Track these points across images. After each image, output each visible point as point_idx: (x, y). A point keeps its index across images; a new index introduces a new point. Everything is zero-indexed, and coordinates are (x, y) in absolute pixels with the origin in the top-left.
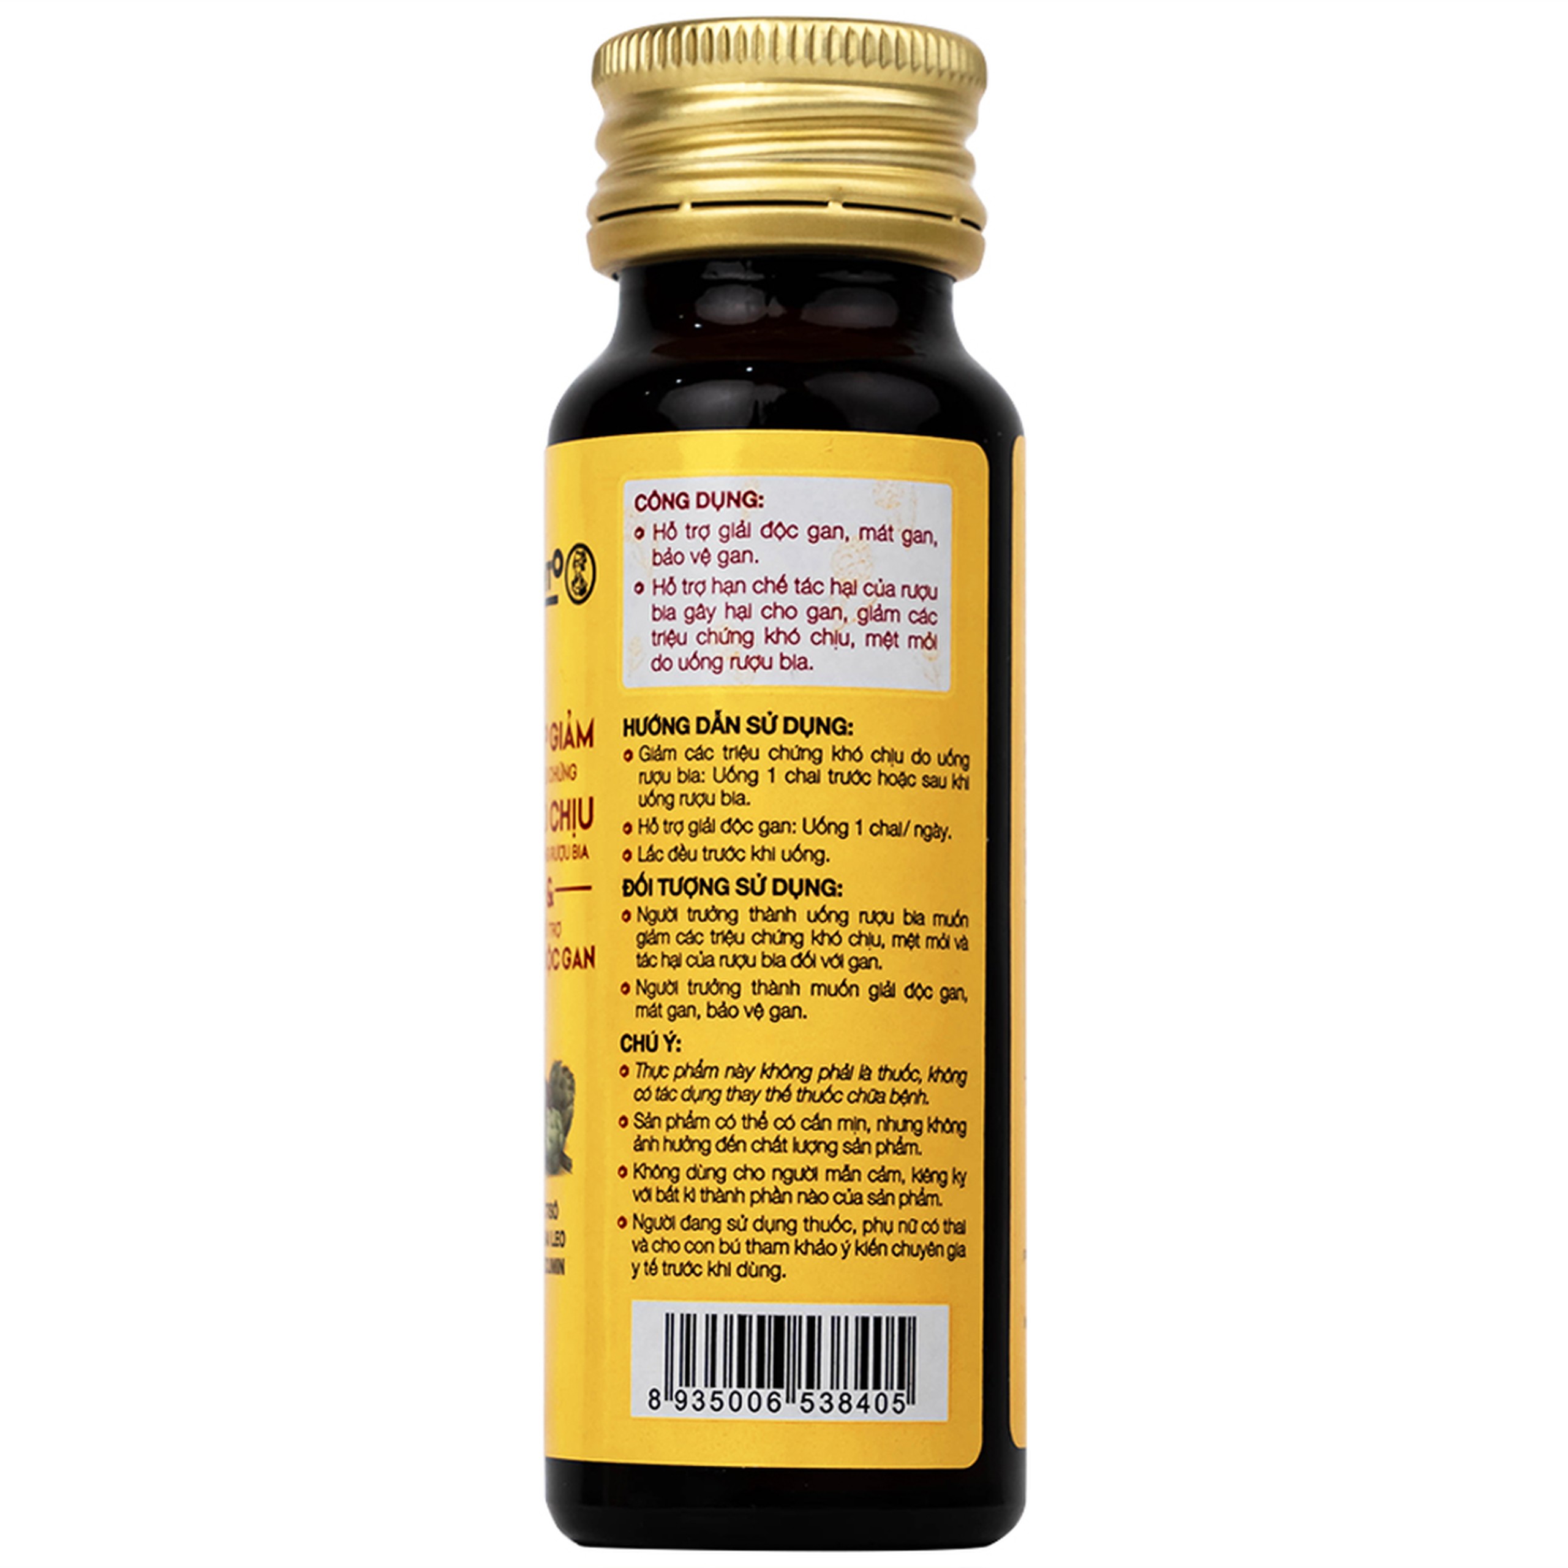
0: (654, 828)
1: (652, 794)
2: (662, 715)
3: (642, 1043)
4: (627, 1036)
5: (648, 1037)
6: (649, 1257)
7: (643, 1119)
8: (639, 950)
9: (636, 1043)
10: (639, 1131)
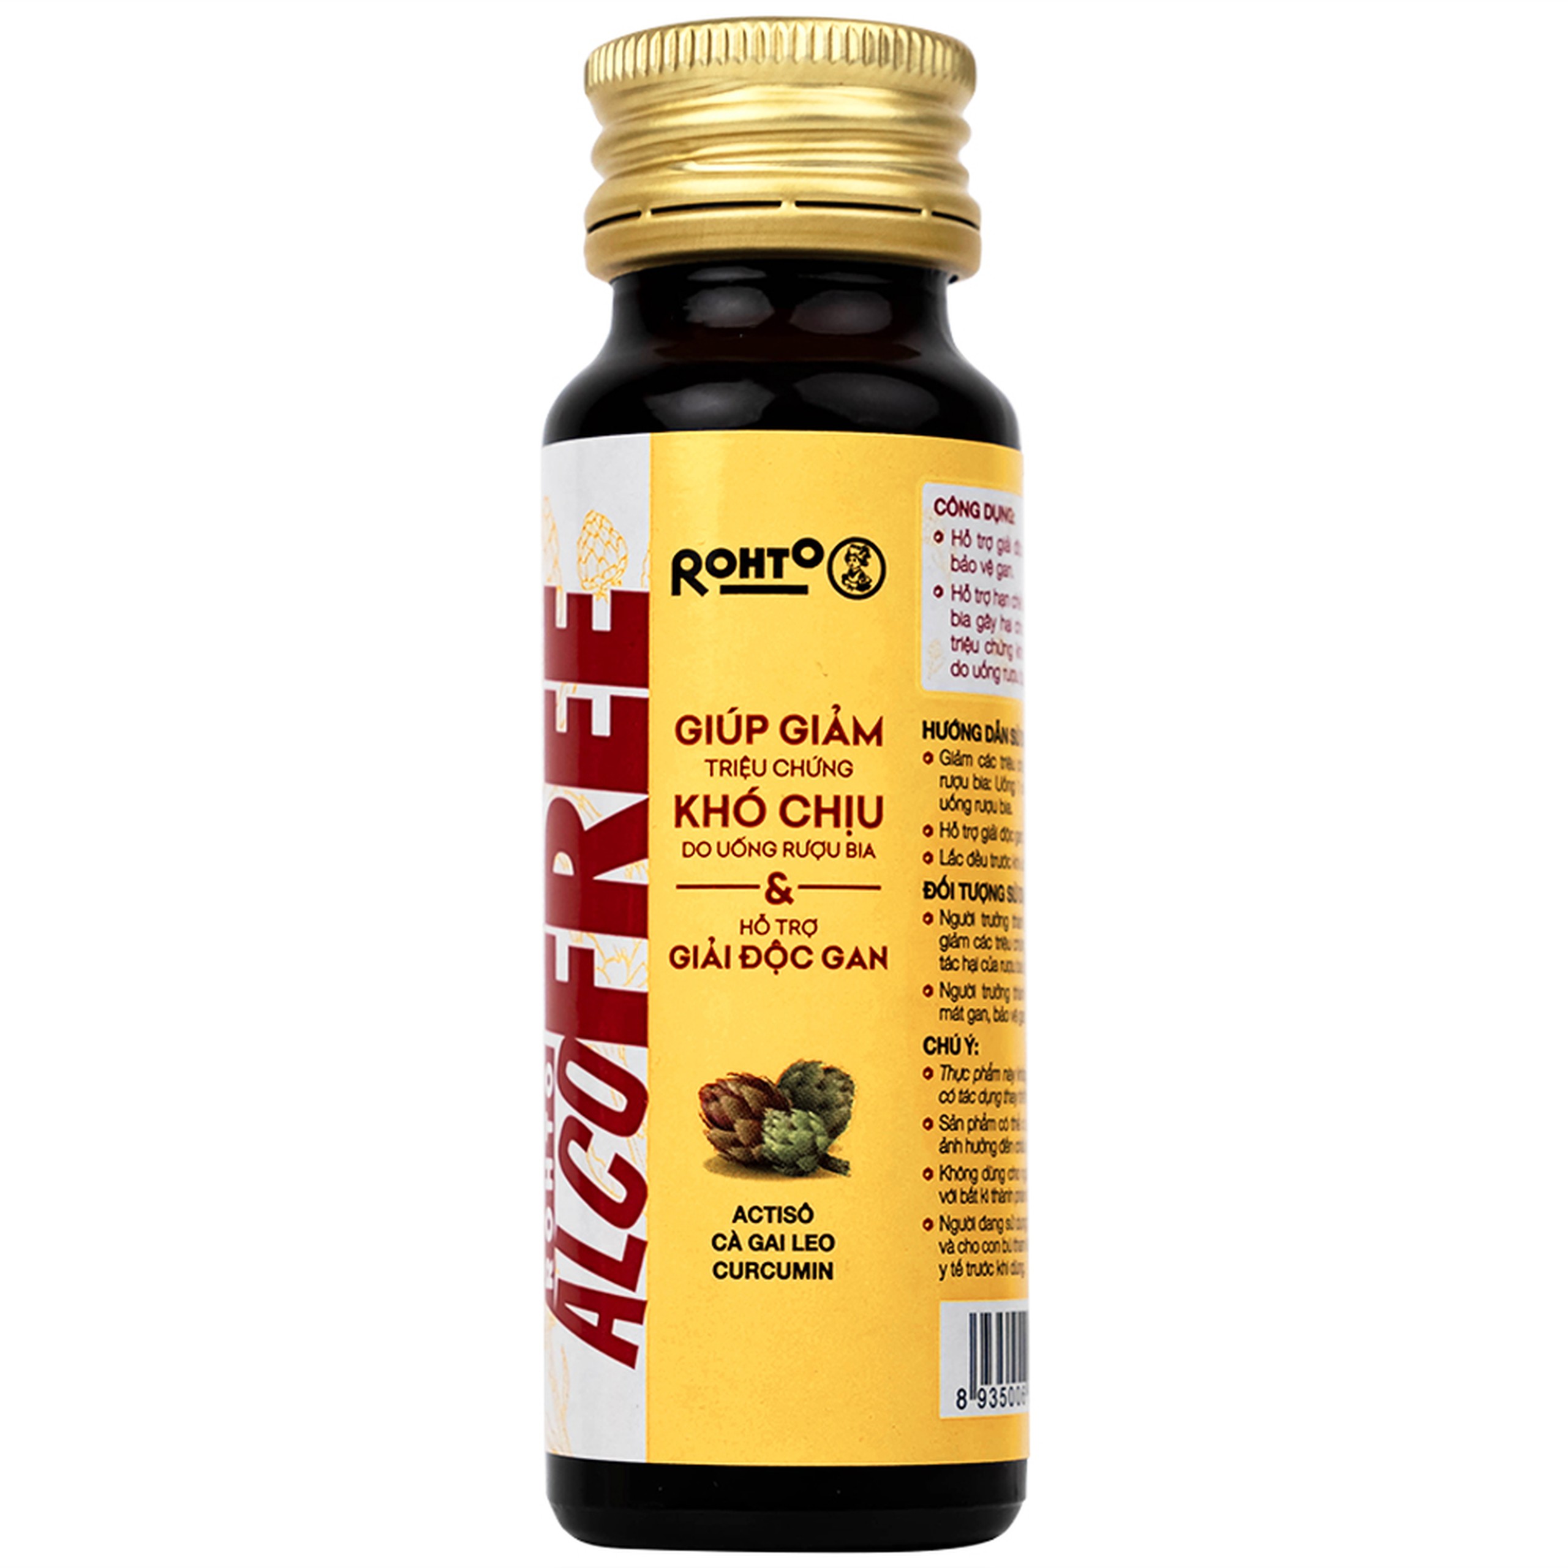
0: (955, 832)
1: (952, 798)
2: (961, 721)
3: (945, 1045)
4: (930, 1038)
5: (952, 1039)
6: (955, 1258)
7: (948, 1121)
8: (942, 953)
9: (940, 1045)
10: (944, 1134)
